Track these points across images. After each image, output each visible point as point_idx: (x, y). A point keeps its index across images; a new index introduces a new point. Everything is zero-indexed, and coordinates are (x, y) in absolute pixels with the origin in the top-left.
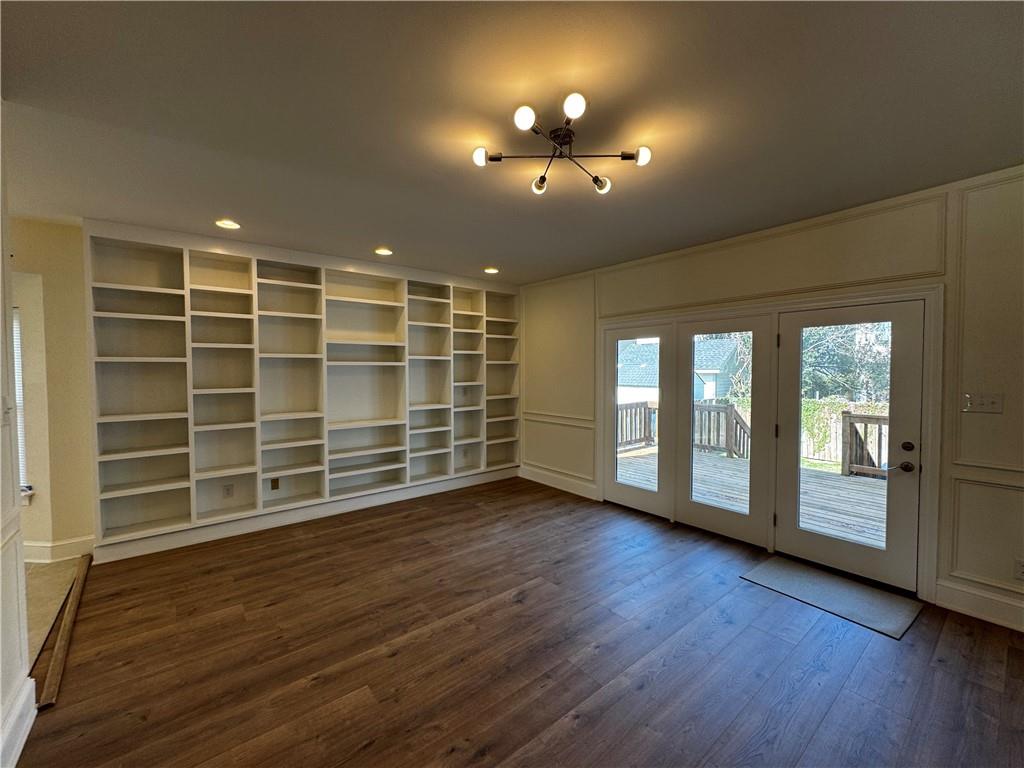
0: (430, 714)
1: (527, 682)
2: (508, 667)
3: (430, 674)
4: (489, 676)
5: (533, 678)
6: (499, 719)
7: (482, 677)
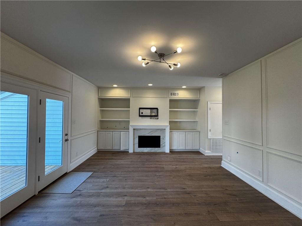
0: (199, 204)
1: (171, 199)
2: (173, 205)
3: (198, 214)
4: (180, 205)
5: (169, 199)
6: (182, 196)
7: (182, 206)
